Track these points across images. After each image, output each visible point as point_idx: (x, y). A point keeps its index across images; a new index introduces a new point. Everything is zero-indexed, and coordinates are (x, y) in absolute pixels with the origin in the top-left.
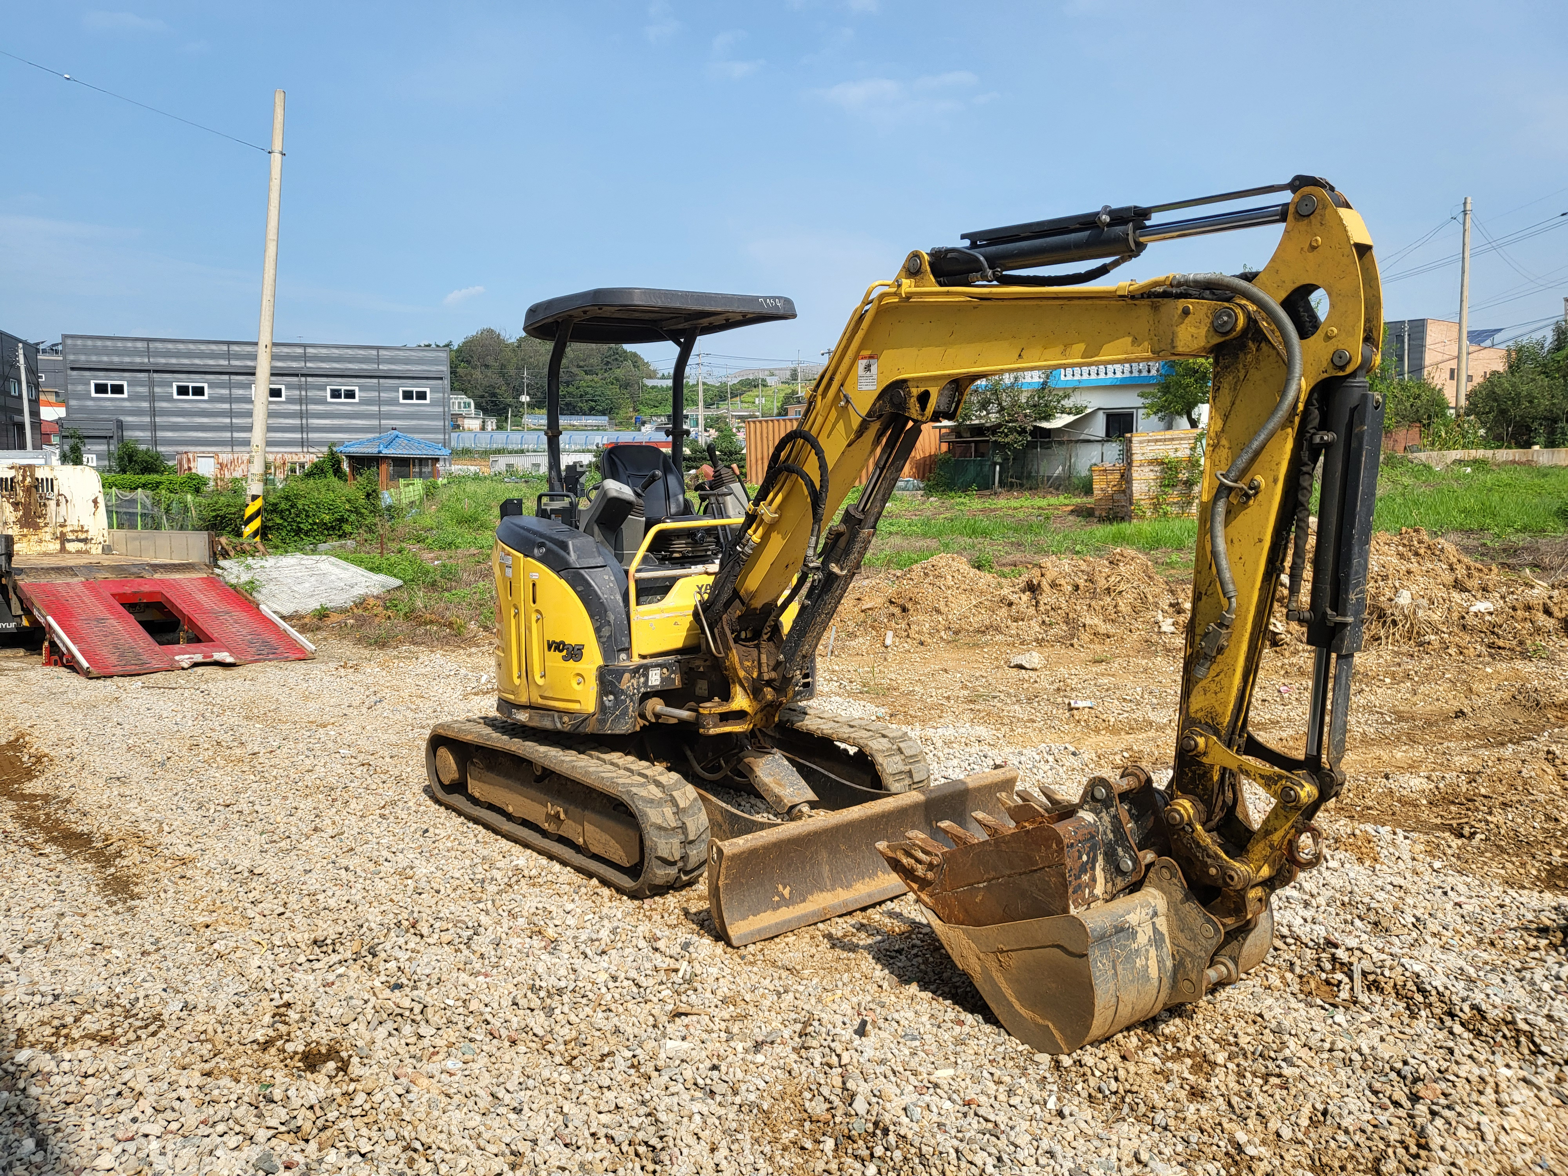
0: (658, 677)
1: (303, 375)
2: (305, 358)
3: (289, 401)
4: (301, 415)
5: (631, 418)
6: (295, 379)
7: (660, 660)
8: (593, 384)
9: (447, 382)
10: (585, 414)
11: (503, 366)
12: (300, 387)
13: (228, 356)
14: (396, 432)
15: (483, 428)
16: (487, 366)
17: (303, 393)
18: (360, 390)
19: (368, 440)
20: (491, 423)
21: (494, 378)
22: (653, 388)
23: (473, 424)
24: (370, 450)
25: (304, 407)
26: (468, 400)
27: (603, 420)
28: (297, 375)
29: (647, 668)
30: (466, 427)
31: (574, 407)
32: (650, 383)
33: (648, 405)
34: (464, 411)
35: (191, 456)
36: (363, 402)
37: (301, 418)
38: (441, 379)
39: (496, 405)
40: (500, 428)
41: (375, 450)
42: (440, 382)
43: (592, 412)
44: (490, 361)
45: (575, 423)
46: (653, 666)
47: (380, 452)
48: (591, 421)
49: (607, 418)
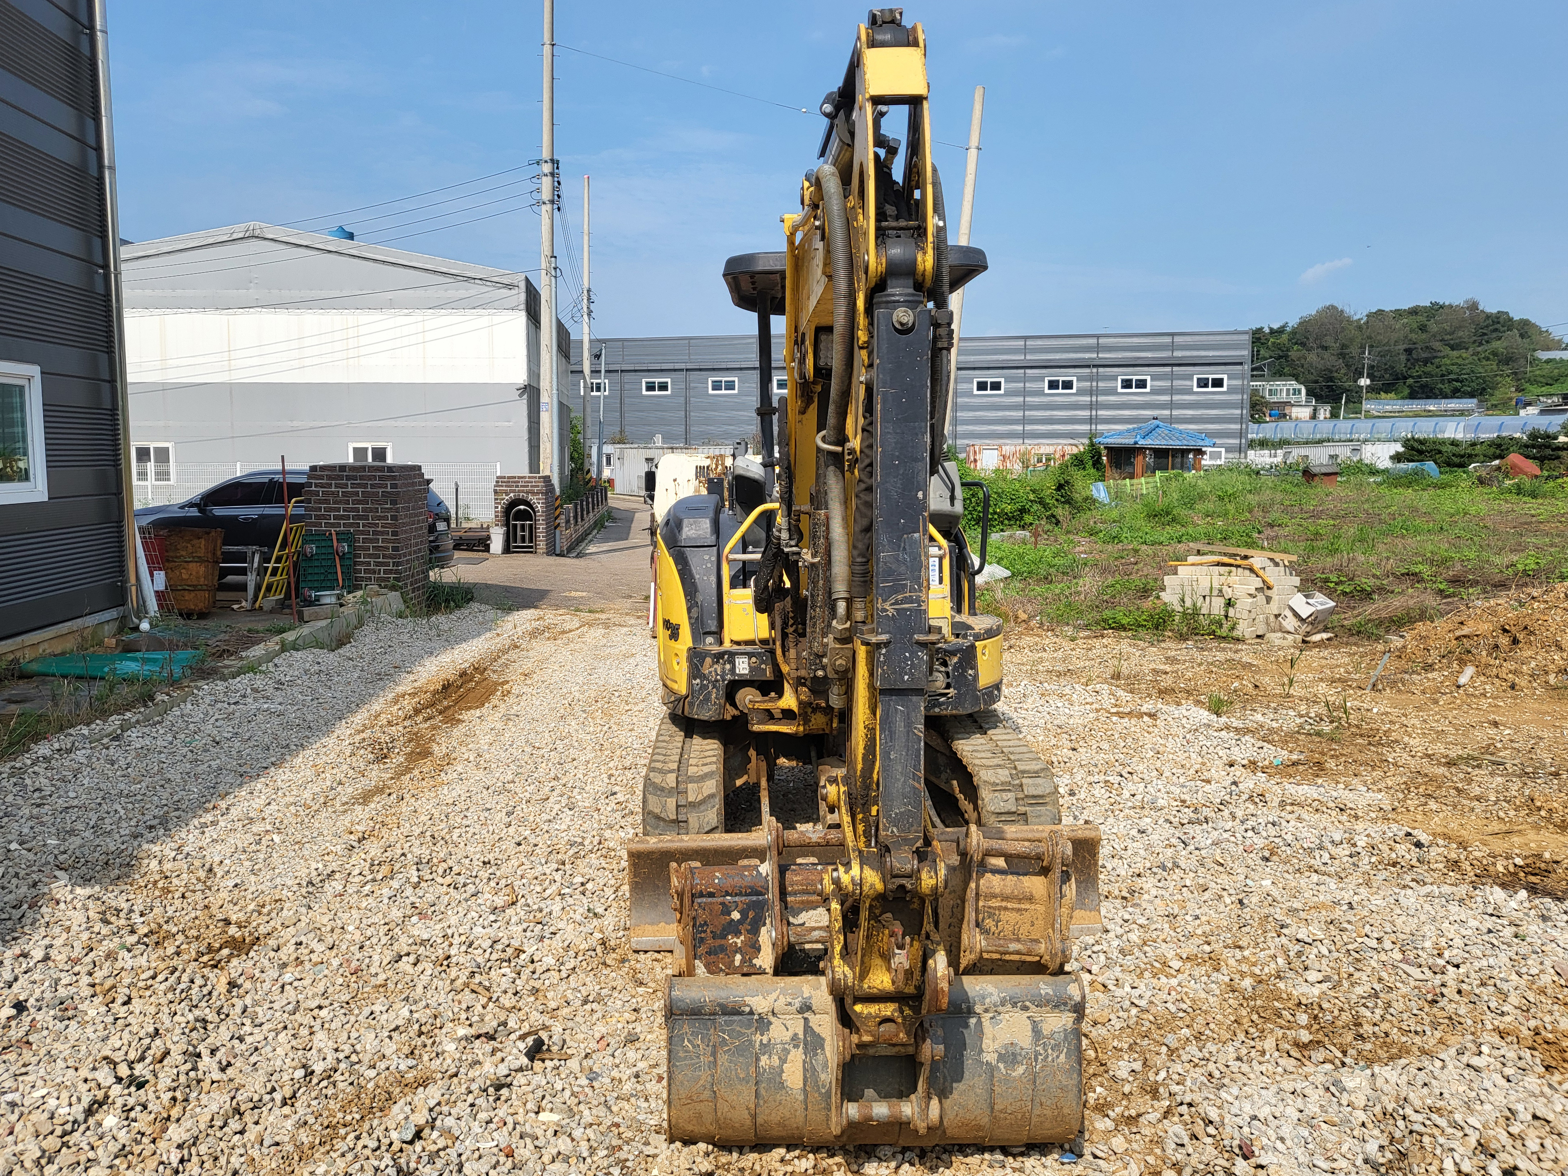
0: (746, 666)
1: (1094, 366)
2: (1098, 348)
3: (1080, 392)
4: (1091, 406)
5: (1511, 399)
6: (1087, 370)
7: (749, 649)
8: (1460, 361)
9: (1247, 367)
10: (1446, 397)
11: (1344, 346)
12: (1090, 379)
13: (1025, 350)
14: (1156, 422)
15: (1314, 417)
16: (1325, 348)
17: (1094, 384)
18: (1152, 380)
19: (1128, 431)
20: (1324, 412)
21: (1330, 360)
22: (1548, 361)
23: (1303, 413)
24: (1127, 441)
25: (1094, 399)
26: (1298, 386)
27: (1470, 403)
28: (1088, 366)
29: (732, 655)
30: (1294, 415)
31: (1432, 389)
32: (1544, 355)
33: (1537, 382)
34: (1293, 399)
35: (977, 448)
36: (1154, 392)
37: (1091, 409)
38: (1241, 364)
39: (1333, 390)
40: (1334, 415)
41: (1132, 441)
42: (1239, 367)
43: (1455, 394)
44: (1329, 341)
45: (1432, 408)
46: (742, 654)
47: (1136, 443)
48: (1453, 404)
49: (1475, 401)
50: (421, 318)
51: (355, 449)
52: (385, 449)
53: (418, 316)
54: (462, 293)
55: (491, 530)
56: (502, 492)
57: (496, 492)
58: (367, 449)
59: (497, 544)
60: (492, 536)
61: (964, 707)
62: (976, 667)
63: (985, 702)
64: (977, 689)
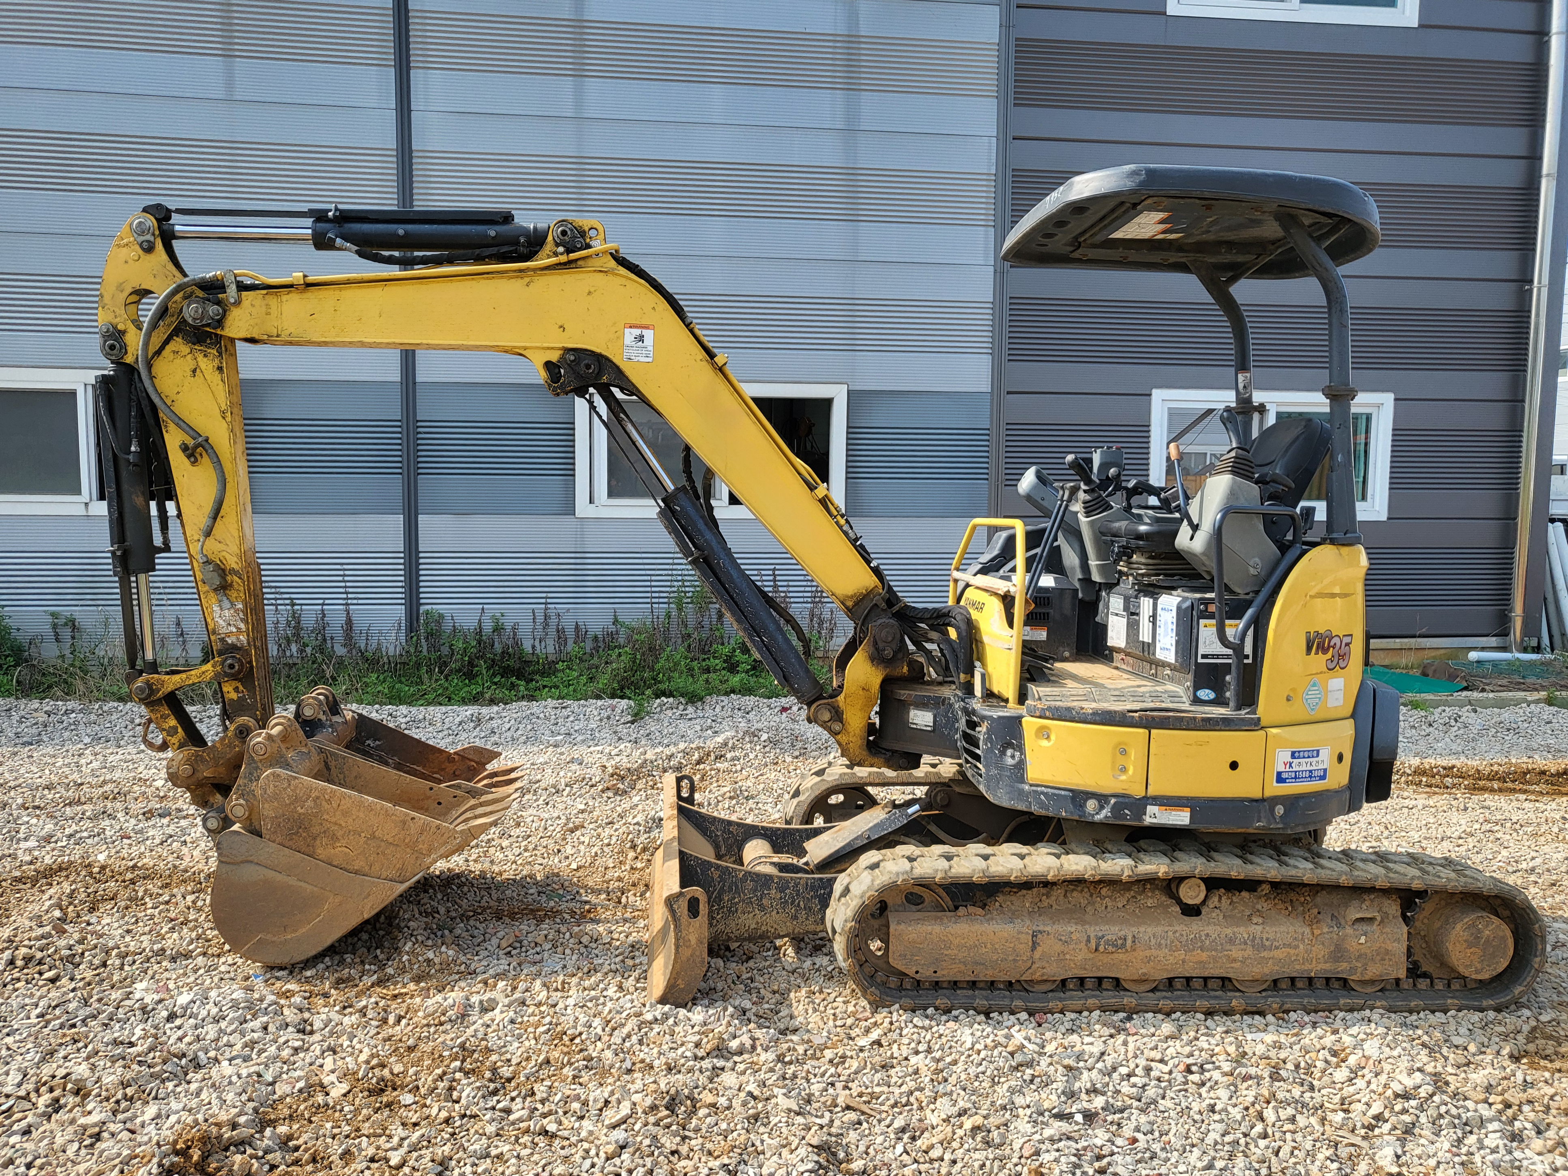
61: (995, 795)
62: (1020, 748)
63: (1042, 805)
64: (1022, 780)
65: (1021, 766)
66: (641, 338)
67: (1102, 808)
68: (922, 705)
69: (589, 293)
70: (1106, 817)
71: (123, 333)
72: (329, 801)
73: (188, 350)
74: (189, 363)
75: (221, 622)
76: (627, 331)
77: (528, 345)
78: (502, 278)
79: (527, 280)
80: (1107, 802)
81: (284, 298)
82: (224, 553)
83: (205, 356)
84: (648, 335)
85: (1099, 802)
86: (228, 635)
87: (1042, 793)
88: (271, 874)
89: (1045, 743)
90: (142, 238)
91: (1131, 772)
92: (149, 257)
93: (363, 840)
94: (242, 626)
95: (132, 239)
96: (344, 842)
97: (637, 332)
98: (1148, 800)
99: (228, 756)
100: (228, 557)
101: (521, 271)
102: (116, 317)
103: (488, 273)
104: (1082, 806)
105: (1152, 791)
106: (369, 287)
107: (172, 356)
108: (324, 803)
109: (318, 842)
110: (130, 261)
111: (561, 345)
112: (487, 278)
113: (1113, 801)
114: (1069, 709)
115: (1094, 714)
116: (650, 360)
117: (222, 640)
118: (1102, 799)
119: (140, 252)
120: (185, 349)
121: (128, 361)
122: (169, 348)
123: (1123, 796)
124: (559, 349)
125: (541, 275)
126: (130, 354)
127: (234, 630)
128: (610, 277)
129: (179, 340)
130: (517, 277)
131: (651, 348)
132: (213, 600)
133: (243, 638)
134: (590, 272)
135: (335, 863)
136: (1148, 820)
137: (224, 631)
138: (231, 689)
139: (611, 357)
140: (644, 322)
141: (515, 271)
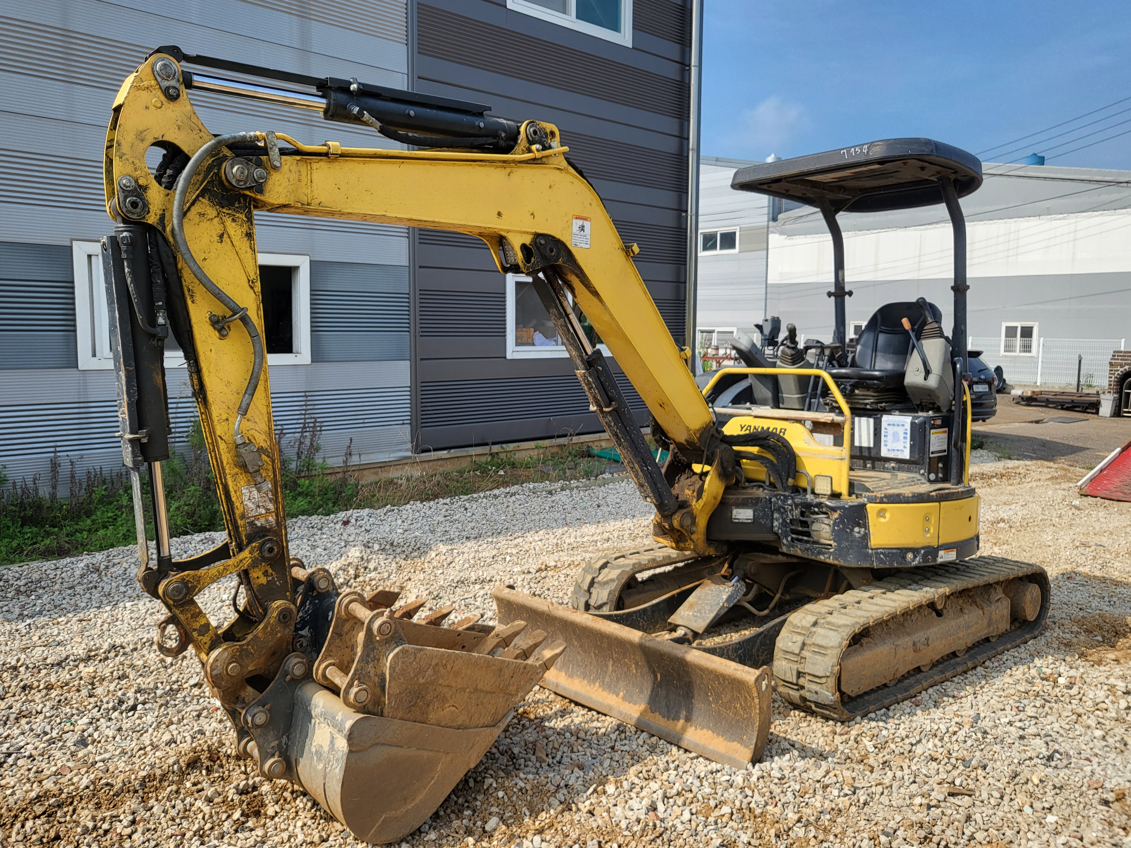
50: (1074, 220)
51: (1007, 328)
52: (1032, 328)
53: (1073, 218)
54: (1115, 196)
55: (1102, 396)
56: (1116, 365)
57: (1111, 364)
58: (1017, 327)
59: (1106, 408)
60: (1102, 402)
61: (845, 560)
62: (866, 526)
63: (881, 561)
64: (866, 547)
65: (866, 537)
66: (582, 228)
67: (915, 557)
68: (743, 504)
69: (550, 187)
70: (919, 562)
71: (145, 188)
72: (445, 666)
73: (215, 213)
74: (216, 227)
75: (250, 505)
76: (574, 221)
77: (512, 228)
78: (491, 166)
79: (508, 170)
80: (918, 553)
81: (315, 166)
82: (252, 432)
83: (234, 220)
84: (587, 224)
85: (914, 553)
86: (257, 517)
87: (882, 553)
88: (394, 751)
89: (882, 520)
90: (165, 84)
91: (932, 531)
92: (172, 105)
93: (467, 694)
94: (271, 506)
95: (153, 82)
96: (451, 702)
97: (580, 222)
98: (941, 547)
99: (270, 644)
100: (257, 435)
101: (504, 162)
102: (136, 170)
103: (481, 161)
104: (904, 558)
105: (941, 542)
106: (389, 163)
107: (197, 219)
108: (441, 668)
109: (431, 708)
110: (152, 108)
111: (533, 231)
112: (481, 166)
113: (922, 552)
114: (899, 495)
115: (913, 496)
116: (588, 246)
117: (252, 524)
118: (915, 551)
119: (163, 98)
120: (211, 212)
121: (150, 222)
122: (195, 210)
123: (928, 547)
124: (532, 233)
125: (519, 167)
126: (152, 213)
127: (264, 511)
128: (563, 174)
129: (205, 201)
130: (502, 167)
131: (588, 237)
132: (242, 483)
133: (272, 519)
134: (551, 168)
135: (443, 724)
136: (939, 560)
137: (254, 513)
138: (260, 574)
139: (565, 241)
140: (585, 215)
141: (500, 161)
